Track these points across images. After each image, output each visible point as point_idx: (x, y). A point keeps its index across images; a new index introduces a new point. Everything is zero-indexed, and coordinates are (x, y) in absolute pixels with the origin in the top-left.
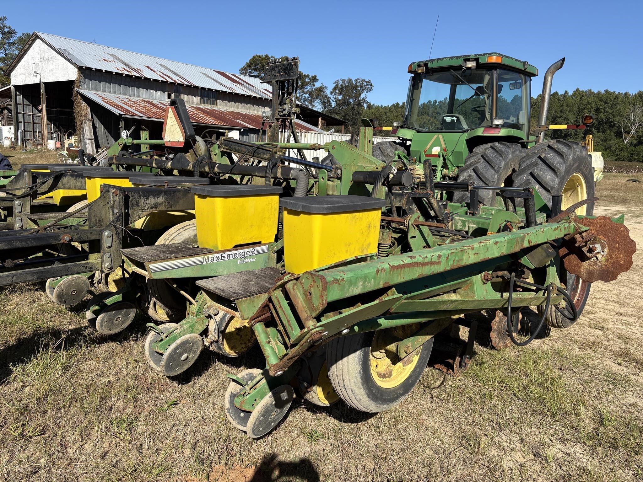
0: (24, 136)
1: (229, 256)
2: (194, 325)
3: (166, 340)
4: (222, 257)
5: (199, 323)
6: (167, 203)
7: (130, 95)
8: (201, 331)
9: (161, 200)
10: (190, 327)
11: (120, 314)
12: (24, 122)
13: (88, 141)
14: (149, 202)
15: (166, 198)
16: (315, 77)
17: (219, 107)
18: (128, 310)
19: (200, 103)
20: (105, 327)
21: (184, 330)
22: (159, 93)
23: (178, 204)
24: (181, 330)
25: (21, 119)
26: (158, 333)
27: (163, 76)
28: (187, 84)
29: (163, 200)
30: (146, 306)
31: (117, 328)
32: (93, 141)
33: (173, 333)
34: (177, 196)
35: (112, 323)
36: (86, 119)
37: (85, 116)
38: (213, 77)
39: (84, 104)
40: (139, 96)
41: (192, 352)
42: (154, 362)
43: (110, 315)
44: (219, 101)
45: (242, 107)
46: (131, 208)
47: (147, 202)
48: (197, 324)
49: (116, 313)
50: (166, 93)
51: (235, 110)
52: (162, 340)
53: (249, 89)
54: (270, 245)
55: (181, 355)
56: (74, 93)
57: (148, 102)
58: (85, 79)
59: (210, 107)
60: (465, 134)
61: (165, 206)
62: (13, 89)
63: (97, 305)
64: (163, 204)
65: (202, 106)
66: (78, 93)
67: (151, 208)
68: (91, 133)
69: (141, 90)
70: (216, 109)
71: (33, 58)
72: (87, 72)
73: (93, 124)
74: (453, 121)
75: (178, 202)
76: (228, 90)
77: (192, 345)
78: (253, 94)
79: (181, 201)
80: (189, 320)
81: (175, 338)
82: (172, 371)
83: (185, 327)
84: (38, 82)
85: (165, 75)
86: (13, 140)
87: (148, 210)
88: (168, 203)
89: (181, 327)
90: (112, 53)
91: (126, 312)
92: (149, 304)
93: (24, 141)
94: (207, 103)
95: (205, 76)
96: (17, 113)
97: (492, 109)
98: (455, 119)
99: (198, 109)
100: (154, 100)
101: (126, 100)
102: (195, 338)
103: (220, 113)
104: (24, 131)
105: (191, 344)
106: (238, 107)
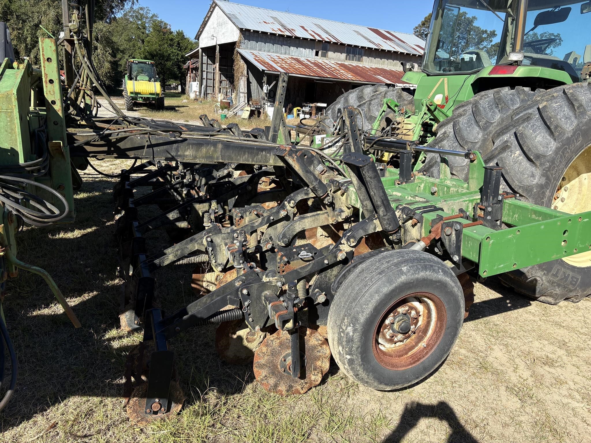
0: (206, 90)
7: (281, 54)
12: (207, 79)
13: (242, 95)
16: (494, 31)
17: (364, 63)
19: (346, 59)
22: (307, 50)
25: (205, 76)
27: (313, 34)
28: (334, 41)
32: (246, 95)
36: (242, 75)
37: (242, 73)
38: (364, 35)
39: (242, 62)
40: (289, 54)
44: (364, 58)
45: (388, 64)
50: (314, 51)
51: (380, 66)
53: (398, 45)
56: (235, 52)
57: (295, 59)
58: (245, 39)
59: (354, 63)
60: (472, 75)
62: (200, 51)
65: (347, 63)
66: (238, 52)
68: (245, 87)
69: (292, 48)
70: (361, 66)
71: (213, 23)
72: (247, 33)
73: (248, 79)
74: (471, 59)
76: (374, 47)
78: (400, 50)
84: (214, 44)
85: (315, 33)
86: (198, 93)
90: (274, 16)
93: (206, 94)
94: (353, 60)
95: (356, 34)
96: (202, 71)
97: (515, 39)
98: (474, 57)
99: (342, 65)
100: (302, 57)
101: (276, 58)
103: (364, 69)
104: (207, 86)
106: (383, 63)
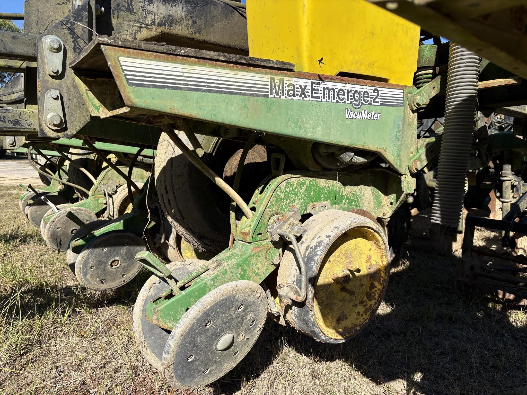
1: (326, 92)
2: (246, 261)
3: (179, 295)
4: (313, 90)
5: (259, 257)
6: (190, 22)
8: (264, 277)
9: (179, 12)
10: (239, 265)
11: (118, 254)
14: (155, 10)
15: (189, 12)
18: (132, 248)
20: (92, 276)
21: (225, 272)
23: (212, 29)
24: (216, 272)
26: (161, 278)
29: (183, 14)
30: (163, 240)
31: (114, 280)
33: (197, 280)
34: (210, 12)
35: (105, 270)
41: (243, 329)
42: (153, 351)
43: (100, 255)
46: (116, 13)
47: (150, 8)
48: (253, 261)
49: (109, 251)
52: (170, 296)
54: (406, 91)
55: (217, 335)
61: (187, 27)
63: (82, 238)
64: (184, 23)
67: (160, 24)
75: (212, 26)
77: (244, 311)
79: (219, 26)
80: (237, 251)
81: (203, 291)
82: (194, 377)
83: (226, 265)
87: (153, 28)
88: (194, 22)
89: (218, 265)
91: (129, 251)
92: (167, 238)
102: (249, 292)
105: (242, 309)
